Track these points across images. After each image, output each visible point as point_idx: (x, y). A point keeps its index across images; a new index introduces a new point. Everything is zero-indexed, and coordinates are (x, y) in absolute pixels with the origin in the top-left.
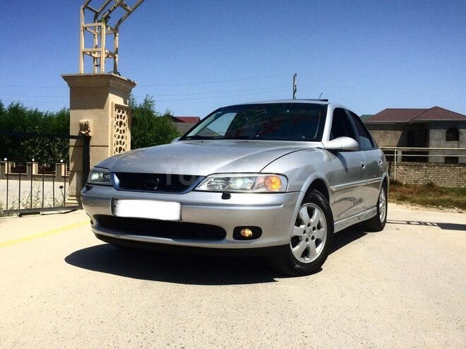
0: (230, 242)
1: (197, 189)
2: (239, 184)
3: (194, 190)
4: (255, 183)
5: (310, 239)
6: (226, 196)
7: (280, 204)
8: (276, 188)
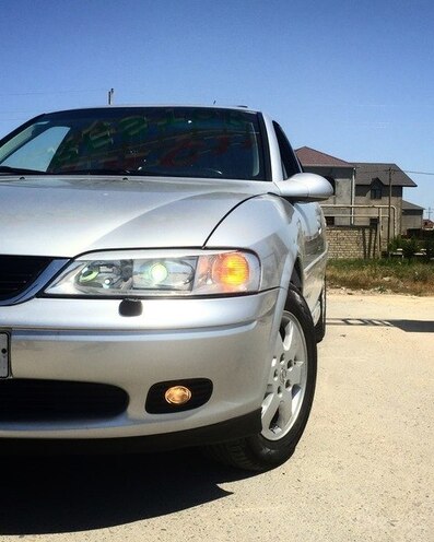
0: (136, 421)
1: (49, 291)
2: (156, 275)
3: (42, 295)
4: (194, 273)
5: (283, 387)
6: (130, 307)
7: (250, 322)
8: (236, 282)
